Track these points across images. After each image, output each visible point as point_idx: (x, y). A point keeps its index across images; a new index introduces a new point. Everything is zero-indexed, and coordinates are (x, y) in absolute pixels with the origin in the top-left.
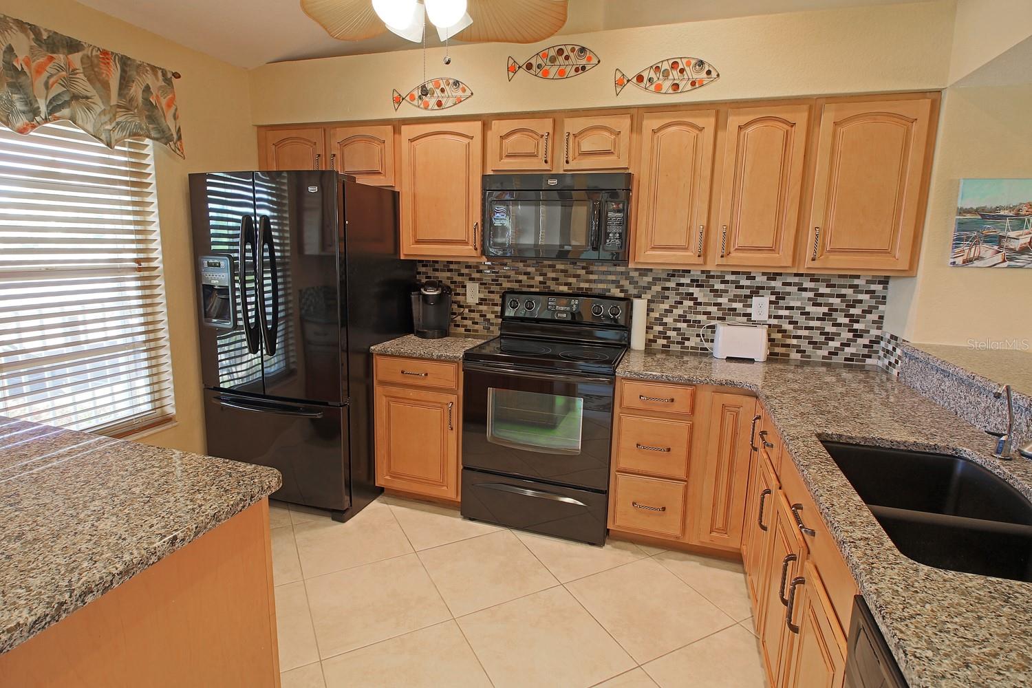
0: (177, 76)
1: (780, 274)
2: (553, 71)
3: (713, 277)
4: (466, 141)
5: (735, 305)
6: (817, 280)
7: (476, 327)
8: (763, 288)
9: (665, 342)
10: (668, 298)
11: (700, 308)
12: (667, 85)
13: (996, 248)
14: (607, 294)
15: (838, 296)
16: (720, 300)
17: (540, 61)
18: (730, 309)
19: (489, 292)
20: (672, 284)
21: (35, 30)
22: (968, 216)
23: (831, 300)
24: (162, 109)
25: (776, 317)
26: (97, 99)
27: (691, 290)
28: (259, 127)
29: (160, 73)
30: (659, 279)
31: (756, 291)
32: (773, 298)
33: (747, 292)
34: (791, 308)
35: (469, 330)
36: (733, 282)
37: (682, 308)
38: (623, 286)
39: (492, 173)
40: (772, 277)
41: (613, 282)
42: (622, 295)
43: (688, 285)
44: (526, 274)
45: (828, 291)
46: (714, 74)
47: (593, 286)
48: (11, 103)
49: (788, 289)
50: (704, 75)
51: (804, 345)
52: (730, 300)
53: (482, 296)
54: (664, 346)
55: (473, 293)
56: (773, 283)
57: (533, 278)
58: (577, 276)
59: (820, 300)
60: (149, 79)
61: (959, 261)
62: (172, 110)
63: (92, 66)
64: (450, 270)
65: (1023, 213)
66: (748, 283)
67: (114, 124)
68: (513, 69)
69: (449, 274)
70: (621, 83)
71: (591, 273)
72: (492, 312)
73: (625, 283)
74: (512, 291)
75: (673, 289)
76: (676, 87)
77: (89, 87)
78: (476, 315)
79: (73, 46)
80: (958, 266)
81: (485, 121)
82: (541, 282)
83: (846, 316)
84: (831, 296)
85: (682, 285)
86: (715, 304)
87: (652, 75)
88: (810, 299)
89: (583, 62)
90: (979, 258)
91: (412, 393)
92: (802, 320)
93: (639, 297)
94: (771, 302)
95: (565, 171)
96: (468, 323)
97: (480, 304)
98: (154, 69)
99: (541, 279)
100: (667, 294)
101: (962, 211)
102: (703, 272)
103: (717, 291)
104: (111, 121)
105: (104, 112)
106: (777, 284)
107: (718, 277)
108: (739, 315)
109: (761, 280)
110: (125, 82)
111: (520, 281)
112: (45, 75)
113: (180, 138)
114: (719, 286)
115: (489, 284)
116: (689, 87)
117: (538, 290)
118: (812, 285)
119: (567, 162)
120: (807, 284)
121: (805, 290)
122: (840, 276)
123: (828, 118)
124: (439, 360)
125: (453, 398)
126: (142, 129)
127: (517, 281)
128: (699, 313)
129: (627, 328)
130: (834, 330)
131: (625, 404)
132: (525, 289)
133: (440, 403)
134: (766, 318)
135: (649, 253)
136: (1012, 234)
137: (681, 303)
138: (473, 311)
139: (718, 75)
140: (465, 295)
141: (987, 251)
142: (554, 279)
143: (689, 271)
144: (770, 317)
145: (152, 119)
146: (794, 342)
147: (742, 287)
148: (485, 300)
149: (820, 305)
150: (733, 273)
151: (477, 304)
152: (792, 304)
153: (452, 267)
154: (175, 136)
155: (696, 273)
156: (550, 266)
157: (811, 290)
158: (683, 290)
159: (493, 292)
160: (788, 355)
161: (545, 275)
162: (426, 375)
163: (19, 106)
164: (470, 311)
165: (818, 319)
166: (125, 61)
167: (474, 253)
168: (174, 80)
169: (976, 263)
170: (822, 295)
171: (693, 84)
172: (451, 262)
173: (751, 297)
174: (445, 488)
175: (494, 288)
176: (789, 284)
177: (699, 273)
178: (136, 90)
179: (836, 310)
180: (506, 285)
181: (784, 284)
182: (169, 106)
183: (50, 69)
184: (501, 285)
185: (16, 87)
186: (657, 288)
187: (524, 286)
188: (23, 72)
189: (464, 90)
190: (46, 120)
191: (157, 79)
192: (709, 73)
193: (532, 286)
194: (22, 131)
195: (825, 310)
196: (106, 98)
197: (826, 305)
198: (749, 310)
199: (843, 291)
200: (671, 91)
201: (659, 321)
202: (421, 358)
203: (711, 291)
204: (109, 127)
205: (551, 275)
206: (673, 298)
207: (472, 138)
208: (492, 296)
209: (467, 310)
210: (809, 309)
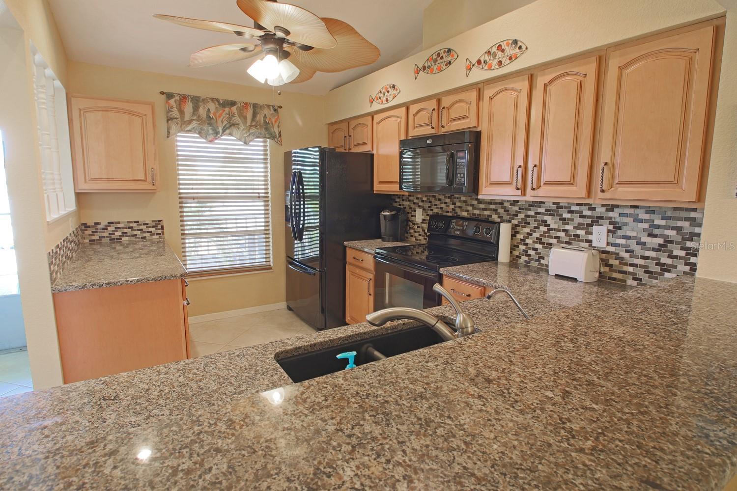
0: (281, 107)
1: (618, 206)
2: (435, 68)
3: (561, 207)
4: (398, 120)
5: (579, 232)
6: (653, 212)
7: (420, 237)
8: (601, 218)
9: (526, 258)
10: (528, 223)
11: (552, 233)
12: (495, 63)
14: (489, 219)
15: (674, 228)
16: (567, 227)
17: (429, 64)
18: (575, 236)
19: (427, 215)
20: (532, 213)
21: (218, 100)
23: (667, 232)
24: (272, 124)
25: (614, 245)
26: (241, 124)
27: (546, 218)
28: (329, 124)
29: (272, 108)
30: (522, 209)
31: (597, 220)
32: (611, 227)
33: (589, 221)
34: (628, 238)
36: (577, 212)
37: (539, 232)
38: (499, 213)
40: (610, 208)
43: (543, 214)
44: (445, 203)
45: (663, 222)
46: (524, 48)
48: (208, 130)
49: (625, 220)
50: (517, 50)
51: (640, 273)
52: (575, 228)
53: (423, 217)
54: (526, 262)
55: (419, 216)
56: (611, 214)
57: (448, 206)
58: (472, 205)
59: (656, 231)
60: (266, 111)
62: (277, 124)
63: (240, 110)
64: (409, 201)
66: (589, 213)
67: (248, 134)
68: (417, 72)
69: (409, 203)
70: (469, 69)
75: (533, 217)
76: (500, 63)
77: (239, 120)
78: (420, 230)
79: (233, 103)
81: (407, 106)
82: (453, 209)
83: (682, 249)
84: (668, 228)
85: (539, 213)
86: (564, 231)
87: (487, 58)
88: (644, 230)
89: (449, 59)
91: (358, 271)
92: (637, 249)
93: (506, 222)
94: (609, 231)
95: (443, 133)
96: (417, 234)
97: (422, 223)
98: (268, 106)
99: (453, 207)
100: (528, 220)
102: (554, 203)
103: (564, 219)
104: (246, 133)
105: (244, 129)
106: (614, 215)
107: (566, 208)
108: (582, 241)
109: (600, 211)
110: (255, 115)
111: (442, 208)
112: (222, 117)
113: (280, 136)
114: (566, 215)
115: (427, 210)
116: (508, 61)
118: (647, 217)
119: (443, 127)
120: (643, 215)
121: (641, 221)
122: (675, 209)
123: (614, 64)
125: (371, 276)
126: (261, 134)
127: (440, 208)
128: (551, 237)
130: (669, 261)
133: (365, 277)
134: (604, 245)
137: (538, 228)
139: (527, 48)
140: (415, 216)
142: (460, 207)
143: (544, 203)
144: (608, 244)
145: (267, 129)
146: (631, 269)
147: (584, 217)
148: (425, 220)
149: (655, 236)
150: (578, 204)
152: (628, 234)
154: (278, 136)
155: (549, 203)
156: (457, 198)
157: (647, 221)
158: (540, 217)
160: (625, 281)
161: (455, 204)
163: (211, 132)
164: (418, 227)
165: (654, 250)
166: (255, 106)
168: (279, 110)
170: (658, 227)
171: (510, 58)
173: (591, 225)
175: (429, 212)
176: (627, 215)
177: (551, 204)
178: (260, 118)
179: (672, 242)
181: (620, 215)
182: (276, 122)
183: (224, 115)
184: (433, 210)
185: (210, 124)
186: (521, 216)
187: (444, 212)
188: (213, 118)
189: (397, 90)
190: (222, 136)
191: (270, 110)
192: (520, 48)
193: (448, 212)
194: (211, 141)
195: (661, 241)
196: (245, 122)
197: (661, 236)
198: (590, 237)
199: (679, 224)
200: (497, 67)
201: (523, 241)
203: (560, 219)
204: (245, 135)
205: (458, 204)
206: (533, 224)
207: (400, 118)
209: (416, 226)
210: (645, 239)
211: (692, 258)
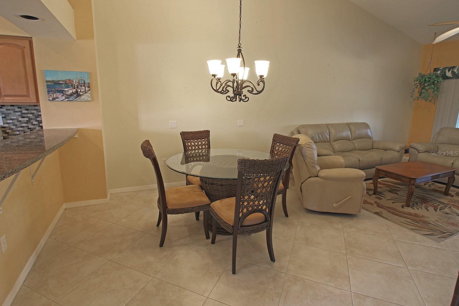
1: (4, 106)
6: (20, 108)
13: (62, 94)
15: (31, 113)
22: (49, 83)
23: (29, 115)
25: (7, 123)
32: (3, 116)
34: (13, 119)
45: (26, 112)
49: (9, 112)
59: (24, 115)
61: (51, 99)
65: (68, 82)
80: (50, 101)
83: (36, 121)
88: (19, 115)
90: (57, 98)
92: (18, 123)
101: (47, 82)
106: (4, 110)
118: (19, 110)
121: (17, 112)
122: (29, 105)
130: (32, 127)
134: (2, 124)
136: (66, 90)
141: (59, 95)
144: (4, 124)
149: (24, 117)
152: (12, 118)
157: (19, 112)
165: (25, 123)
169: (57, 100)
170: (25, 113)
176: (9, 110)
179: (32, 119)
181: (7, 110)
195: (27, 119)
197: (27, 117)
199: (33, 112)
210: (20, 119)
211: (40, 124)
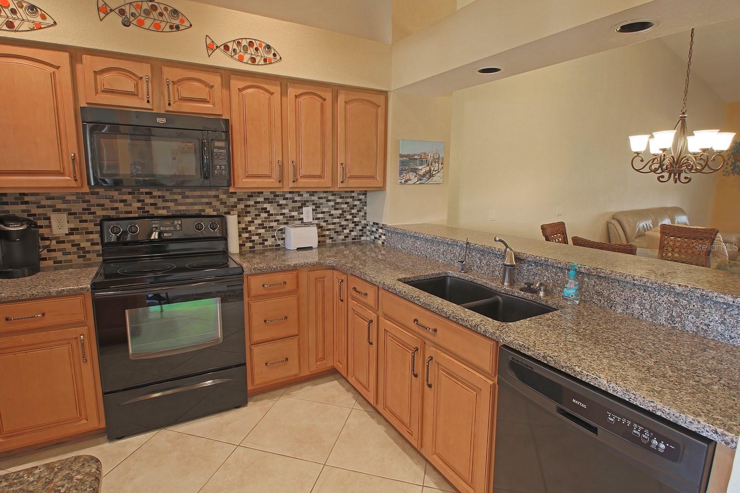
1: (316, 192)
2: (148, 23)
3: (278, 196)
4: (52, 70)
5: (293, 214)
6: (335, 195)
7: (69, 257)
8: (308, 201)
9: (251, 244)
10: (249, 212)
11: (272, 218)
12: (247, 57)
13: (415, 174)
14: (203, 213)
15: (346, 203)
16: (284, 211)
17: (133, 10)
18: (291, 217)
19: (81, 221)
20: (251, 203)
22: (405, 159)
23: (343, 206)
25: (317, 219)
27: (265, 206)
30: (241, 200)
31: (304, 204)
32: (314, 207)
33: (299, 204)
34: (324, 212)
35: (61, 262)
36: (291, 198)
37: (260, 219)
38: (215, 206)
39: (86, 105)
40: (312, 194)
41: (207, 203)
42: (215, 213)
43: (263, 203)
44: (121, 201)
45: (340, 200)
46: (278, 57)
47: (190, 208)
49: (321, 201)
50: (271, 56)
51: (333, 234)
52: (290, 211)
53: (73, 226)
54: (251, 247)
55: (60, 225)
56: (313, 198)
57: (130, 205)
58: (174, 201)
59: (337, 206)
61: (403, 181)
64: (26, 203)
65: (422, 157)
66: (297, 198)
68: (104, 10)
69: (24, 207)
70: (211, 47)
71: (188, 197)
72: (87, 241)
73: (216, 203)
74: (109, 219)
75: (253, 206)
76: (253, 60)
78: (67, 246)
80: (403, 184)
82: (139, 208)
83: (350, 214)
84: (342, 203)
85: (259, 202)
86: (281, 214)
87: (235, 47)
88: (332, 206)
89: (177, 22)
90: (410, 180)
91: (24, 339)
92: (329, 219)
93: (229, 213)
94: (313, 210)
95: (167, 111)
97: (70, 234)
99: (139, 205)
100: (248, 209)
101: (401, 156)
102: (271, 193)
103: (281, 205)
106: (315, 198)
107: (281, 196)
108: (296, 220)
109: (306, 196)
111: (117, 209)
114: (282, 202)
115: (80, 213)
116: (262, 62)
117: (137, 215)
118: (333, 198)
119: (169, 104)
120: (331, 198)
121: (330, 201)
122: (345, 192)
123: (342, 98)
124: (60, 295)
125: (84, 330)
127: (112, 209)
128: (272, 221)
129: (224, 238)
130: (345, 223)
131: (253, 293)
132: (122, 216)
133: (66, 339)
134: (311, 220)
135: (244, 180)
136: (420, 168)
137: (259, 215)
138: (63, 242)
139: (281, 58)
140: (50, 226)
141: (411, 175)
142: (152, 204)
143: (262, 193)
144: (313, 219)
146: (327, 233)
147: (296, 202)
148: (77, 229)
149: (337, 209)
150: (290, 192)
151: (66, 234)
152: (324, 210)
153: (26, 199)
155: (267, 194)
156: (147, 193)
157: (333, 200)
158: (259, 206)
159: (86, 221)
160: (325, 241)
161: (143, 201)
162: (43, 315)
164: (58, 242)
165: (338, 218)
167: (74, 184)
169: (409, 182)
170: (338, 203)
171: (265, 60)
172: (24, 194)
173: (301, 207)
174: (84, 421)
175: (84, 217)
176: (321, 198)
177: (269, 194)
179: (345, 212)
180: (100, 213)
181: (319, 198)
184: (94, 213)
186: (241, 206)
187: (121, 212)
189: (44, 17)
192: (275, 55)
193: (130, 212)
195: (340, 212)
197: (341, 209)
198: (301, 216)
199: (348, 200)
200: (250, 62)
201: (245, 230)
202: (34, 298)
203: (278, 205)
205: (148, 200)
206: (254, 212)
207: (58, 68)
208: (84, 225)
209: (54, 242)
210: (333, 212)
